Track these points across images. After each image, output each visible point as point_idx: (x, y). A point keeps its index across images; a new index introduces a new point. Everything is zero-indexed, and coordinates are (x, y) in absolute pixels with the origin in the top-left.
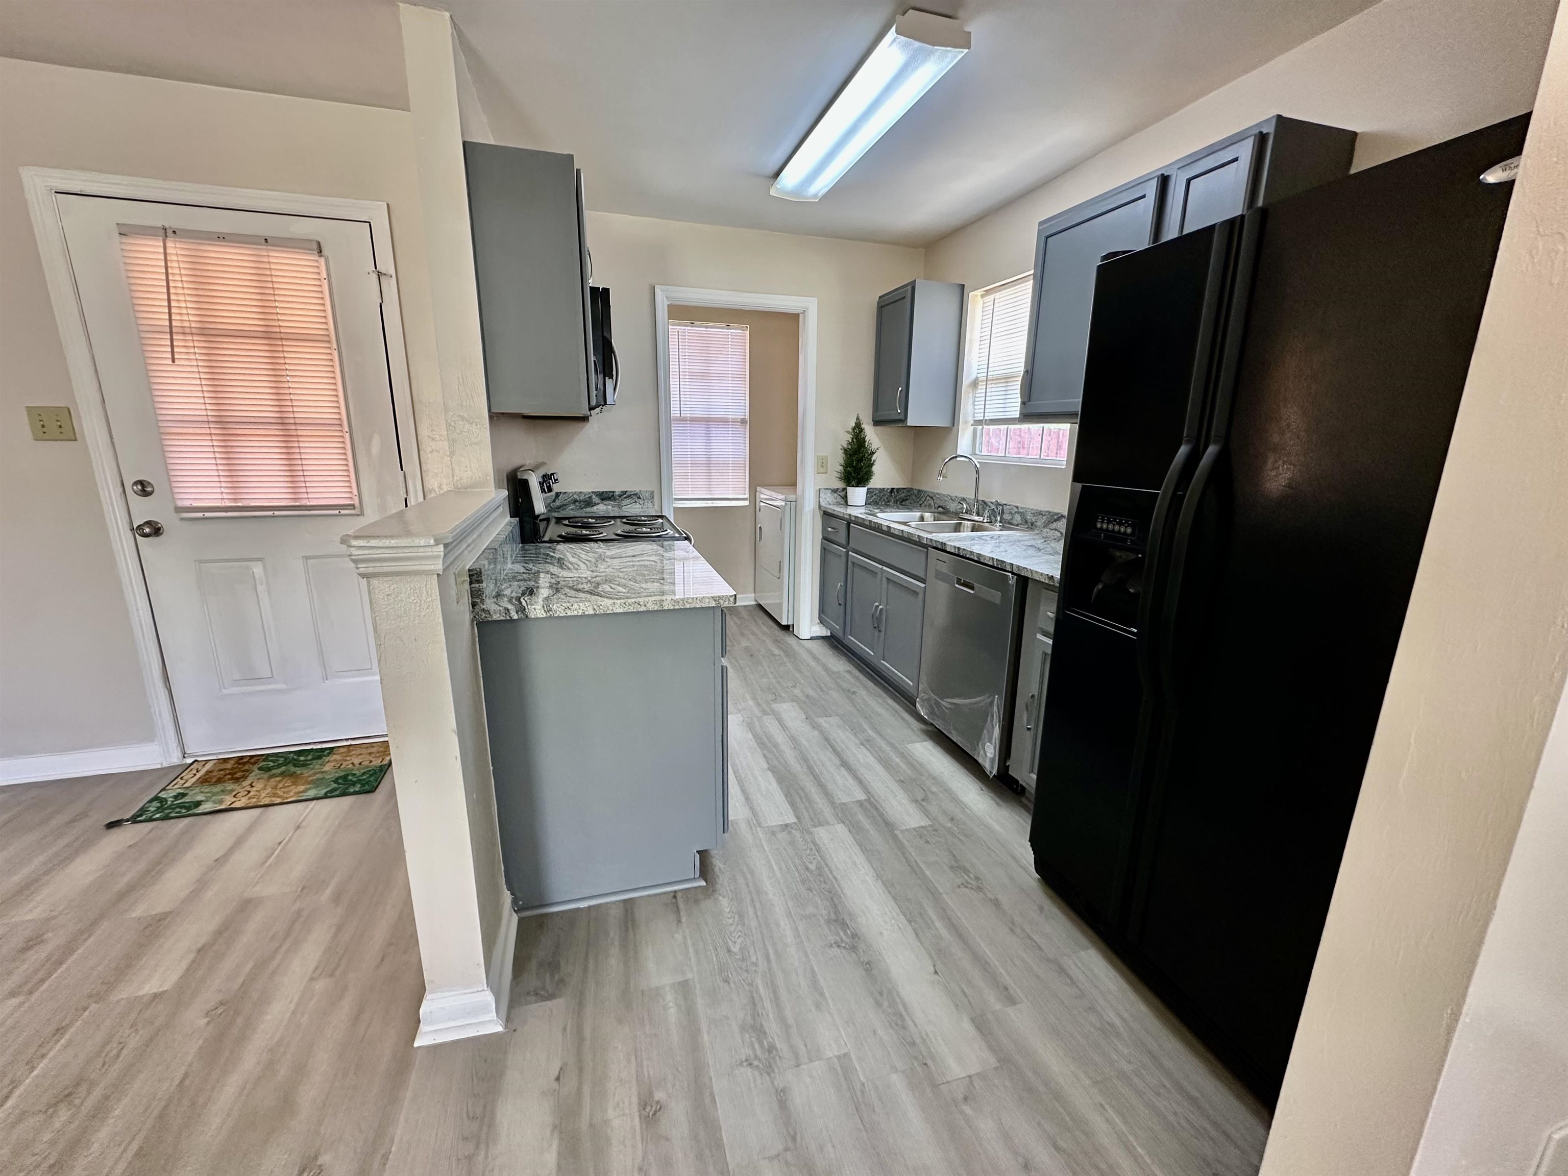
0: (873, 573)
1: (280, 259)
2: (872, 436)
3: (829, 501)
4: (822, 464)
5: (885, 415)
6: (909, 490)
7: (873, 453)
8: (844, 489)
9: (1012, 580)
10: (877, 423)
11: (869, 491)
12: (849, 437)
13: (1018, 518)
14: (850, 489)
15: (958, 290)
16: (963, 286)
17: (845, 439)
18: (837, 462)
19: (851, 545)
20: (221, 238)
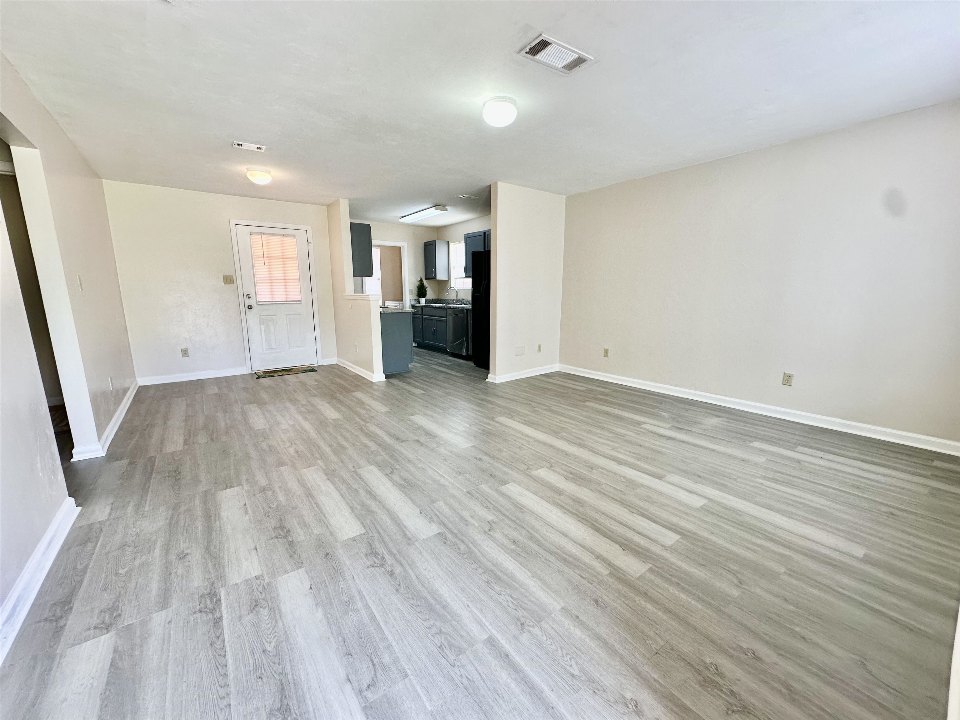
0: (431, 320)
1: (286, 239)
2: (425, 282)
3: (414, 303)
4: (411, 291)
5: (428, 277)
6: (438, 299)
7: (426, 288)
8: (419, 299)
9: (465, 311)
10: (426, 279)
11: (426, 300)
12: (419, 283)
13: (468, 303)
14: (420, 299)
15: (447, 242)
16: (448, 242)
17: (417, 284)
18: (415, 291)
19: (424, 314)
20: (273, 235)
